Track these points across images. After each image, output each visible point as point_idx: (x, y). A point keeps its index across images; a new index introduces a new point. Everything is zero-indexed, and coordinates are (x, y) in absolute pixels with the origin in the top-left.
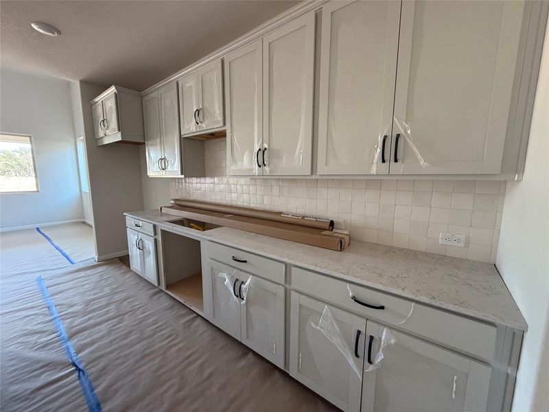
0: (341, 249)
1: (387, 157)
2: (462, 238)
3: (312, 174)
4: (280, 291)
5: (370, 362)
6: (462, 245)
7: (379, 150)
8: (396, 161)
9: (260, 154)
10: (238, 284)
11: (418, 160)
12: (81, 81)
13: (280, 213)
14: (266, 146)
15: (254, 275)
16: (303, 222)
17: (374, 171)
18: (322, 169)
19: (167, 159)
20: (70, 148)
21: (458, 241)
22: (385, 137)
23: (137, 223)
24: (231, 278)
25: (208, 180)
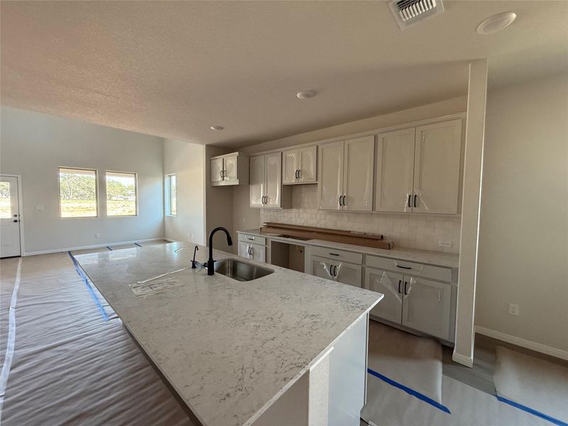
0: (389, 249)
1: (411, 205)
2: (450, 243)
3: (373, 210)
4: (359, 268)
5: (406, 294)
6: (450, 246)
7: (407, 201)
8: (415, 206)
9: (342, 199)
10: (333, 268)
11: (425, 207)
12: (207, 146)
13: (350, 231)
14: (345, 195)
15: (342, 261)
16: (365, 236)
17: (405, 211)
18: (378, 208)
19: (269, 196)
20: (159, 183)
21: (448, 244)
22: (410, 196)
23: (250, 237)
24: (327, 265)
25: (294, 210)
